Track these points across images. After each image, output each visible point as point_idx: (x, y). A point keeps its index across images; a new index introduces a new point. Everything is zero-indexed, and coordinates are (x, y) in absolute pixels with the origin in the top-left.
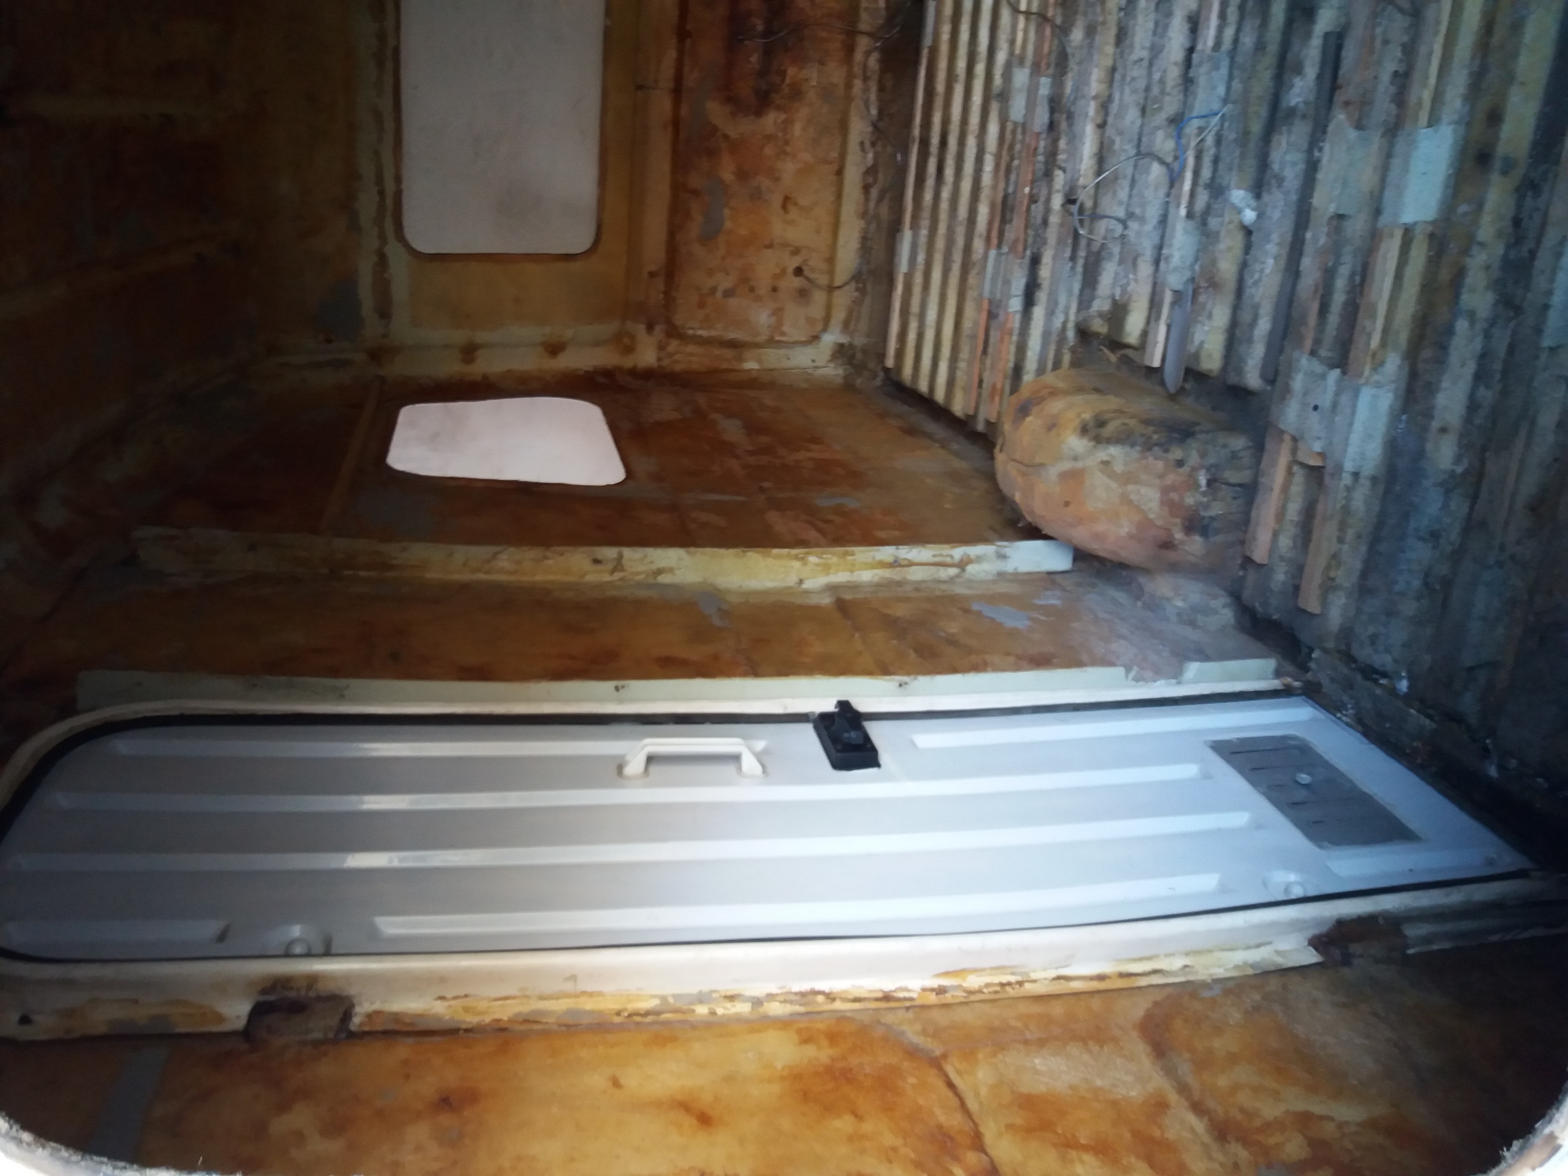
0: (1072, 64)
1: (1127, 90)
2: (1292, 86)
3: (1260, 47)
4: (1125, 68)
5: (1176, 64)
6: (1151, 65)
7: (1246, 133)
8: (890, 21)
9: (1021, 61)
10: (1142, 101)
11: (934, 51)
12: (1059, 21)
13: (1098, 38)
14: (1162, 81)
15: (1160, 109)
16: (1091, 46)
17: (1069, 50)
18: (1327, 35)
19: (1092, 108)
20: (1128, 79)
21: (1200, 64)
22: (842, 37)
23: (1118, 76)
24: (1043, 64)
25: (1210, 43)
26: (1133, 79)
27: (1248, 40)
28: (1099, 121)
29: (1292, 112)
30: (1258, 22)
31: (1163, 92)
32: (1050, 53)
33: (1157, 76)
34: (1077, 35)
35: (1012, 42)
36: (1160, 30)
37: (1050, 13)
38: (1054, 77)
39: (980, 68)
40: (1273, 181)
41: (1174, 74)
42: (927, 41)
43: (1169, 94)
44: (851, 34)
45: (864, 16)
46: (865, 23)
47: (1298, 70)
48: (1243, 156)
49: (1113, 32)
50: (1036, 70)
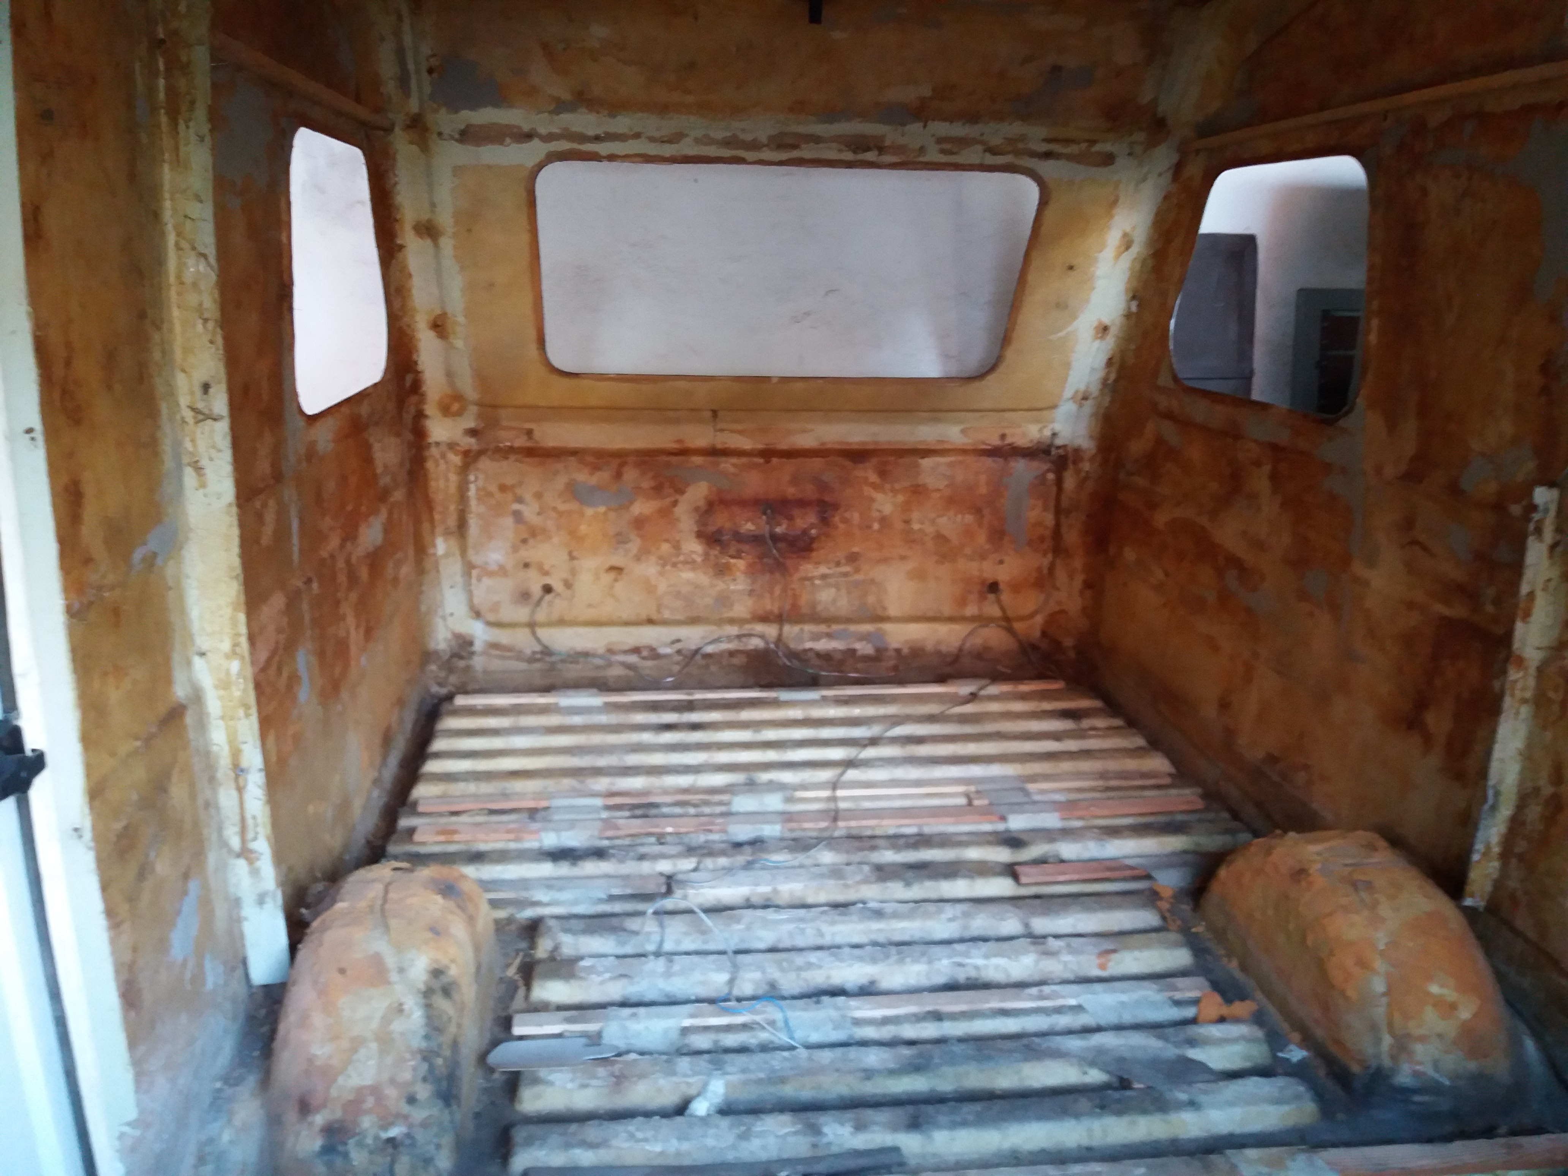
0: (802, 858)
1: (791, 927)
2: (842, 1124)
3: (869, 1074)
4: (813, 920)
5: (828, 977)
6: (819, 948)
7: (782, 1080)
8: (794, 655)
9: (789, 800)
10: (781, 946)
11: (775, 703)
12: (837, 834)
13: (831, 882)
14: (809, 966)
15: (782, 970)
16: (822, 876)
17: (813, 852)
18: (896, 1150)
19: (764, 889)
20: (802, 926)
21: (838, 1008)
22: (776, 611)
23: (802, 912)
24: (794, 825)
25: (859, 1014)
26: (803, 931)
27: (873, 1058)
28: (754, 900)
29: (815, 1130)
30: (892, 1066)
31: (799, 969)
32: (805, 830)
33: (813, 957)
34: (827, 857)
35: (804, 787)
36: (857, 952)
37: (841, 824)
38: (782, 839)
39: (771, 755)
40: (743, 1128)
41: (818, 978)
42: (785, 695)
43: (798, 976)
44: (779, 619)
45: (796, 629)
46: (790, 631)
47: (860, 1127)
48: (759, 1082)
49: (841, 898)
50: (787, 817)
